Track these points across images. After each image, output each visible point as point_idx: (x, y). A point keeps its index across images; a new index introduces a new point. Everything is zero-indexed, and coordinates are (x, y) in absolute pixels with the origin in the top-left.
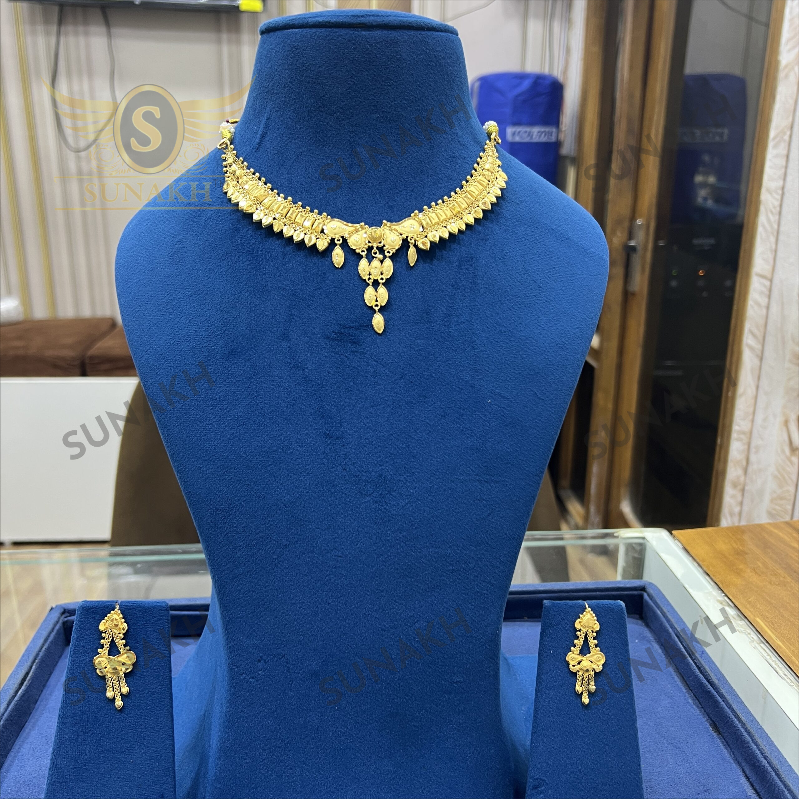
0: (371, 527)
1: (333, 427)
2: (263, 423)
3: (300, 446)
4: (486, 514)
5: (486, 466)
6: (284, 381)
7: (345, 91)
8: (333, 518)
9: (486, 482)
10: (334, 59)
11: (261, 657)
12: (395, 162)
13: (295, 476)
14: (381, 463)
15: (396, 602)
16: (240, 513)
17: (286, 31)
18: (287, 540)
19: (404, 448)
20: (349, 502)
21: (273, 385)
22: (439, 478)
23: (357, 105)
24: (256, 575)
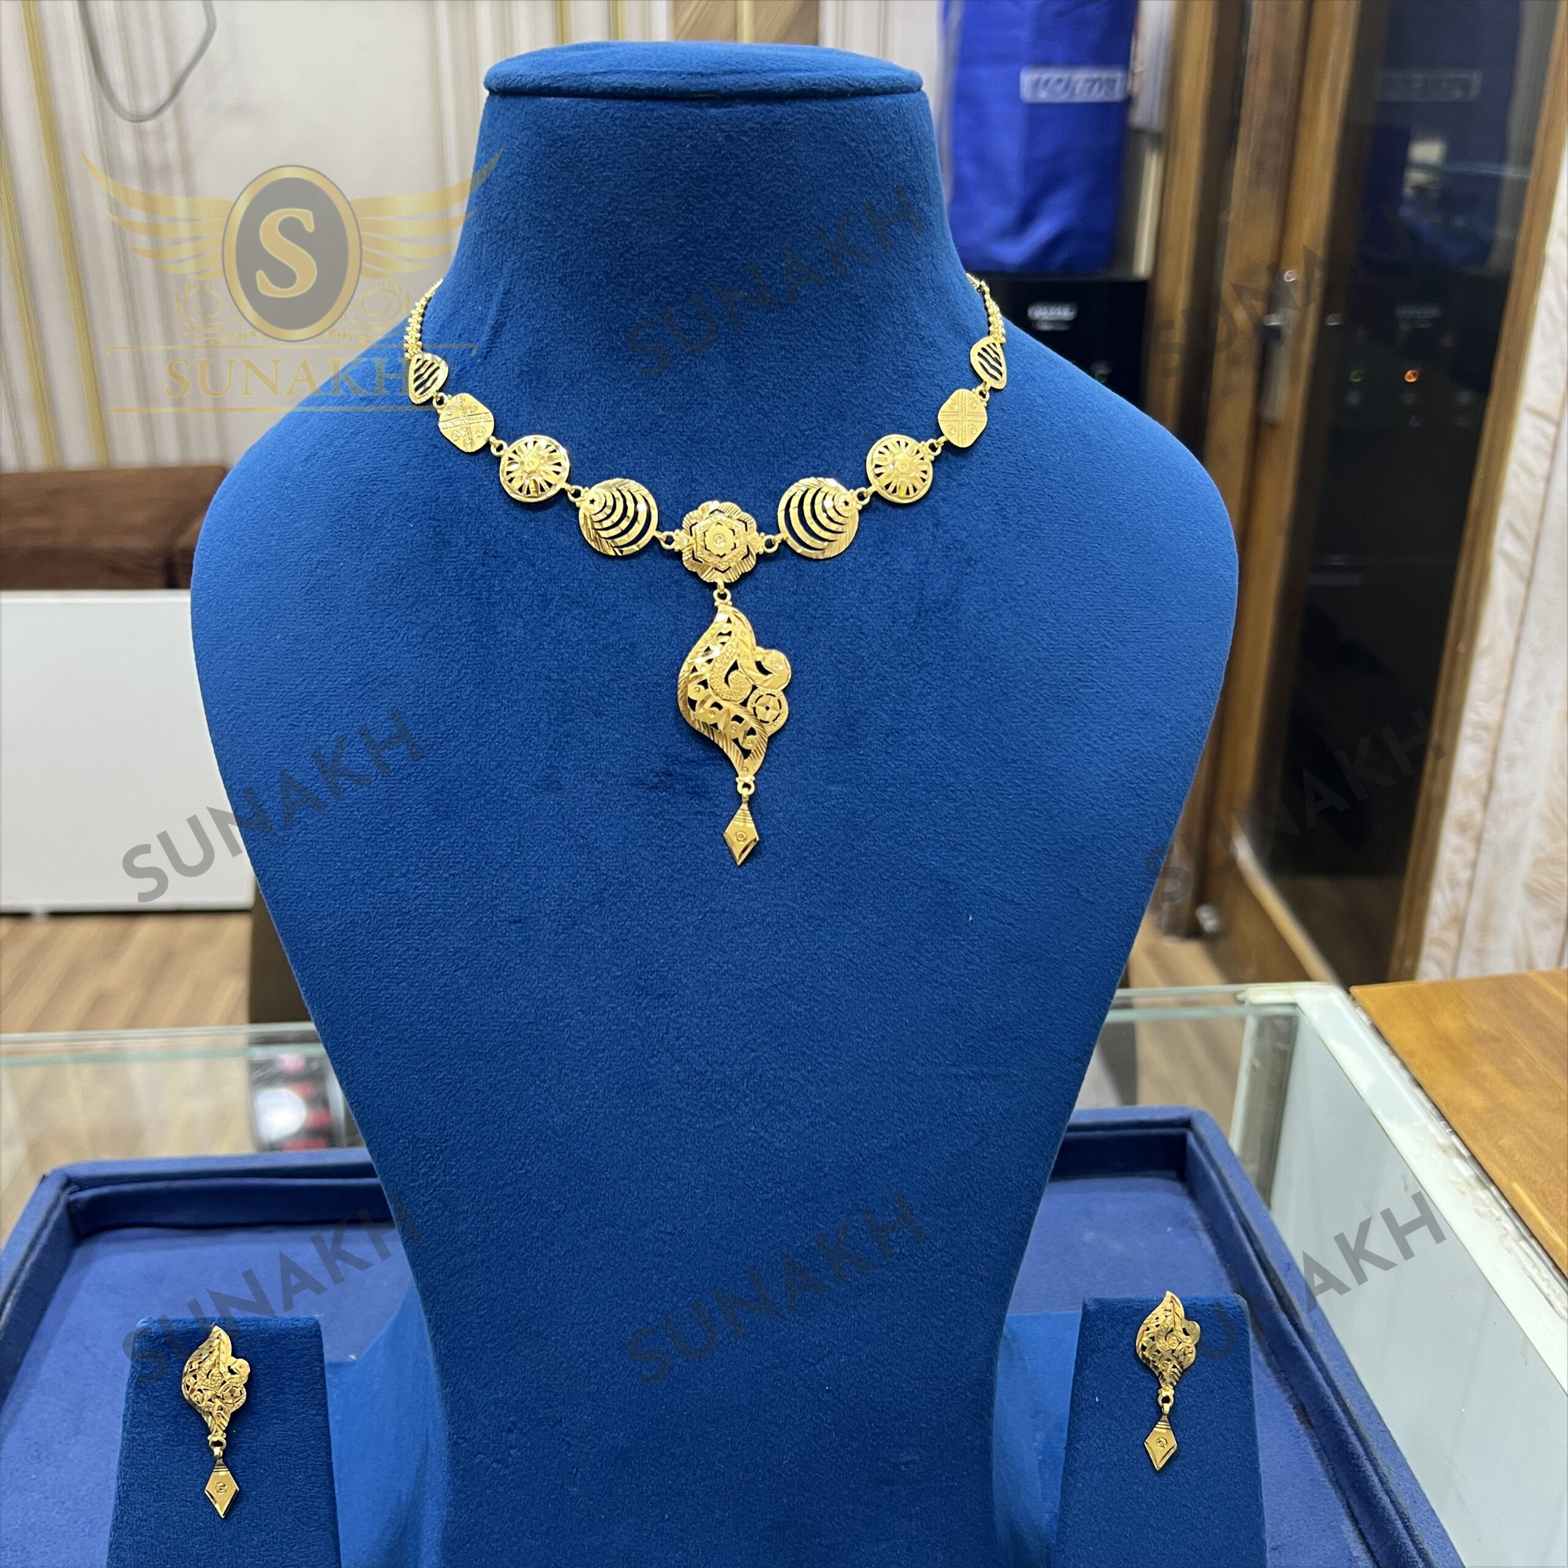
0: (732, 1174)
1: (653, 972)
2: (506, 964)
3: (583, 1012)
4: (972, 1143)
5: (971, 1046)
6: (549, 876)
7: (671, 241)
8: (653, 1158)
9: (970, 1078)
10: (647, 169)
11: (514, 1423)
12: (782, 395)
13: (576, 1075)
14: (754, 1046)
15: (786, 1319)
16: (461, 1148)
17: (542, 99)
18: (560, 1202)
19: (800, 1014)
20: (687, 1125)
21: (526, 884)
22: (874, 1073)
23: (700, 272)
24: (499, 1268)
